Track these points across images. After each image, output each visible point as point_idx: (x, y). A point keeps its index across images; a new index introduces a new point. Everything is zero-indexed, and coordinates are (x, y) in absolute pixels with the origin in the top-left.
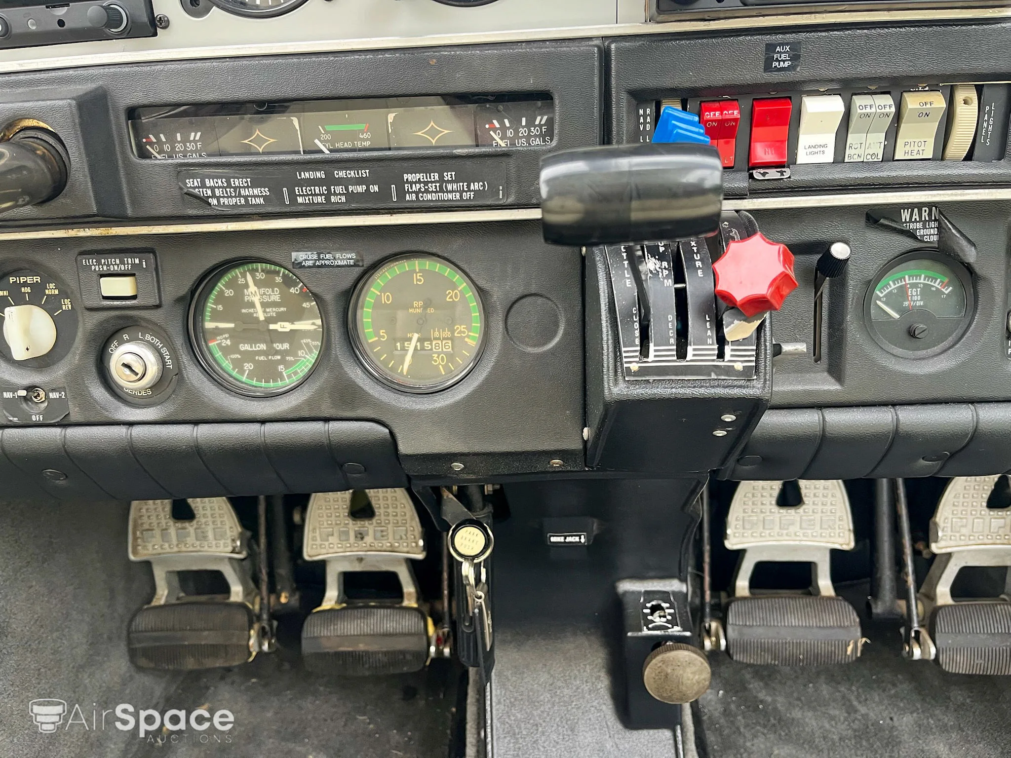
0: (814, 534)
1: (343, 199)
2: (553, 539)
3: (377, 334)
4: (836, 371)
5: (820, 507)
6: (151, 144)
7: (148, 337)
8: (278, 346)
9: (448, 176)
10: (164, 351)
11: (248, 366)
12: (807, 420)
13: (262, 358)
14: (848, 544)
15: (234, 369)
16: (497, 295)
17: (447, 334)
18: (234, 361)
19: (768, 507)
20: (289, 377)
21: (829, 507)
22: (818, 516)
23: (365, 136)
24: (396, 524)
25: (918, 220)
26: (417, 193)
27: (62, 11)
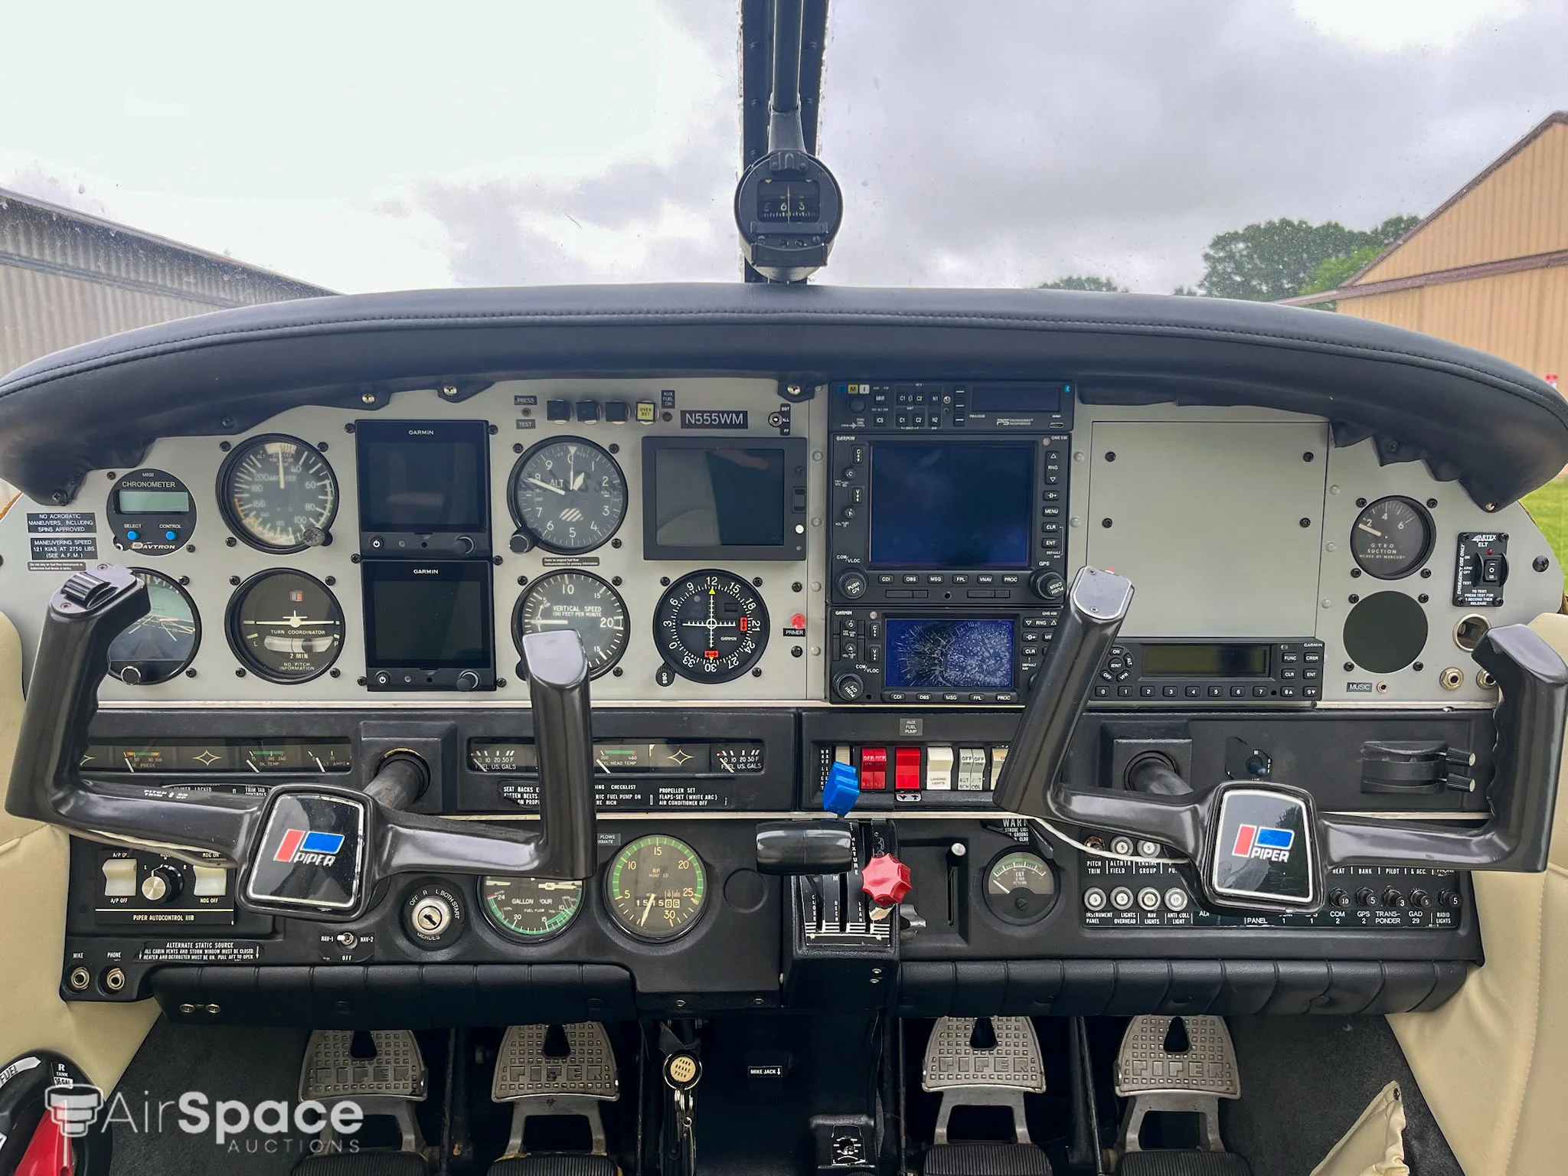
0: (1009, 1077)
1: (615, 803)
2: (752, 1072)
3: (622, 893)
4: (964, 933)
5: (1012, 1049)
6: (477, 757)
7: (443, 893)
8: (544, 901)
9: (690, 790)
10: (454, 904)
11: (518, 917)
12: (943, 970)
13: (529, 911)
14: (1040, 1087)
15: (505, 919)
16: (718, 868)
17: (677, 894)
18: (506, 913)
19: (963, 1048)
20: (549, 926)
21: (1021, 1049)
22: (1011, 1058)
23: (633, 758)
24: (591, 1063)
25: (1014, 826)
26: (667, 800)
27: (431, 673)
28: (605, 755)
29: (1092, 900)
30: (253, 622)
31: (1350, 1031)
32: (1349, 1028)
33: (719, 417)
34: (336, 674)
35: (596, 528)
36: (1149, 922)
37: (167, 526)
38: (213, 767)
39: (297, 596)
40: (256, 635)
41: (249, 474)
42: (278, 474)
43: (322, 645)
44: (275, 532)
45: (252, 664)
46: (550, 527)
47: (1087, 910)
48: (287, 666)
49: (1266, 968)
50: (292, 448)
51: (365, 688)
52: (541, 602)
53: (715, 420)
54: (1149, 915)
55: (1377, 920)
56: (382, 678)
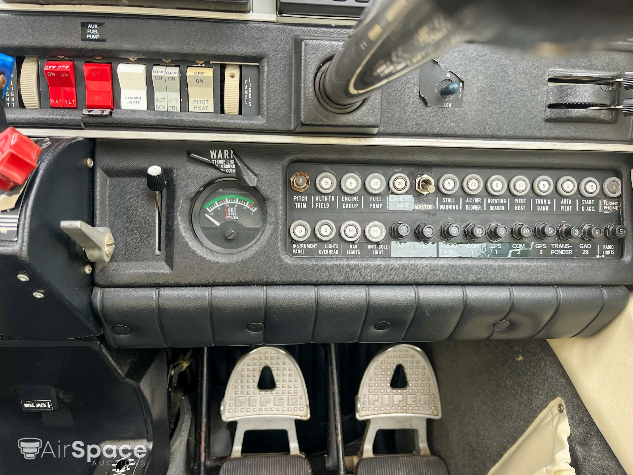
0: (284, 409)
2: (26, 405)
5: (287, 389)
14: (306, 416)
19: (252, 390)
21: (293, 389)
22: (286, 396)
25: (222, 158)
29: (298, 233)
31: (521, 361)
32: (520, 358)
36: (351, 252)
47: (293, 241)
49: (455, 294)
54: (351, 246)
55: (553, 252)
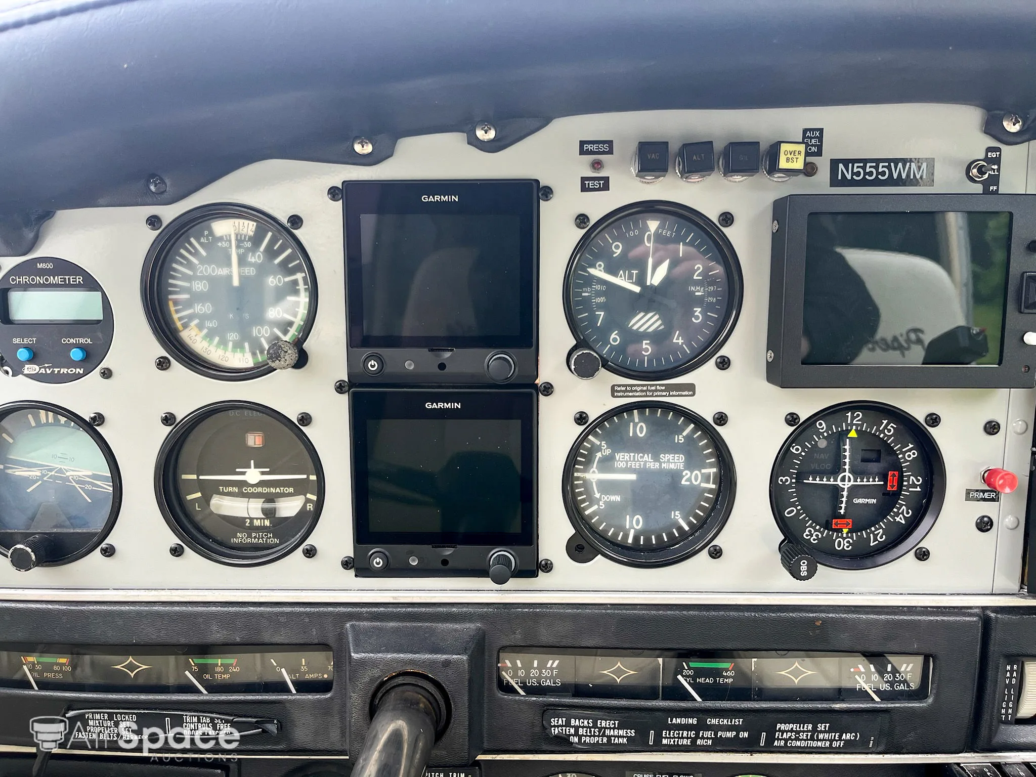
1: (709, 743)
6: (506, 669)
9: (821, 727)
23: (728, 673)
26: (787, 740)
27: (448, 552)
28: (690, 668)
30: (194, 477)
33: (889, 167)
34: (310, 553)
35: (680, 341)
37: (72, 341)
38: (141, 681)
39: (254, 440)
40: (199, 495)
41: (190, 265)
42: (229, 264)
43: (289, 507)
44: (226, 350)
45: (193, 538)
46: (615, 340)
48: (241, 538)
50: (248, 227)
51: (352, 572)
52: (599, 449)
53: (883, 173)
56: (378, 560)
